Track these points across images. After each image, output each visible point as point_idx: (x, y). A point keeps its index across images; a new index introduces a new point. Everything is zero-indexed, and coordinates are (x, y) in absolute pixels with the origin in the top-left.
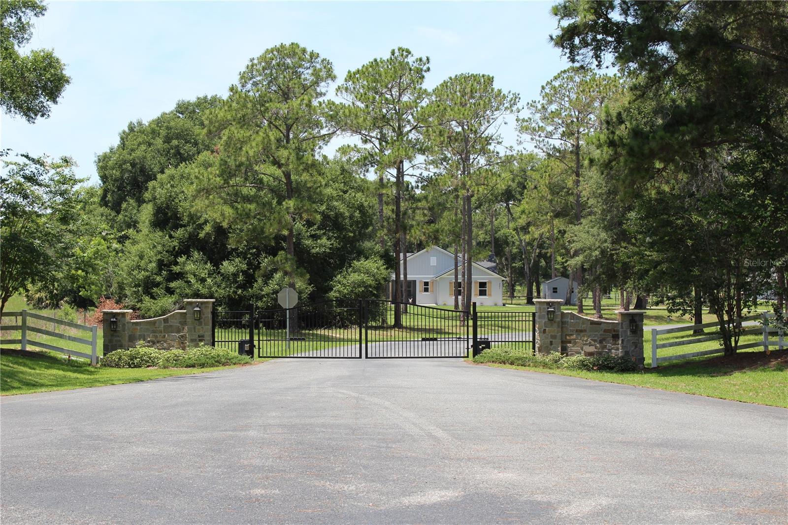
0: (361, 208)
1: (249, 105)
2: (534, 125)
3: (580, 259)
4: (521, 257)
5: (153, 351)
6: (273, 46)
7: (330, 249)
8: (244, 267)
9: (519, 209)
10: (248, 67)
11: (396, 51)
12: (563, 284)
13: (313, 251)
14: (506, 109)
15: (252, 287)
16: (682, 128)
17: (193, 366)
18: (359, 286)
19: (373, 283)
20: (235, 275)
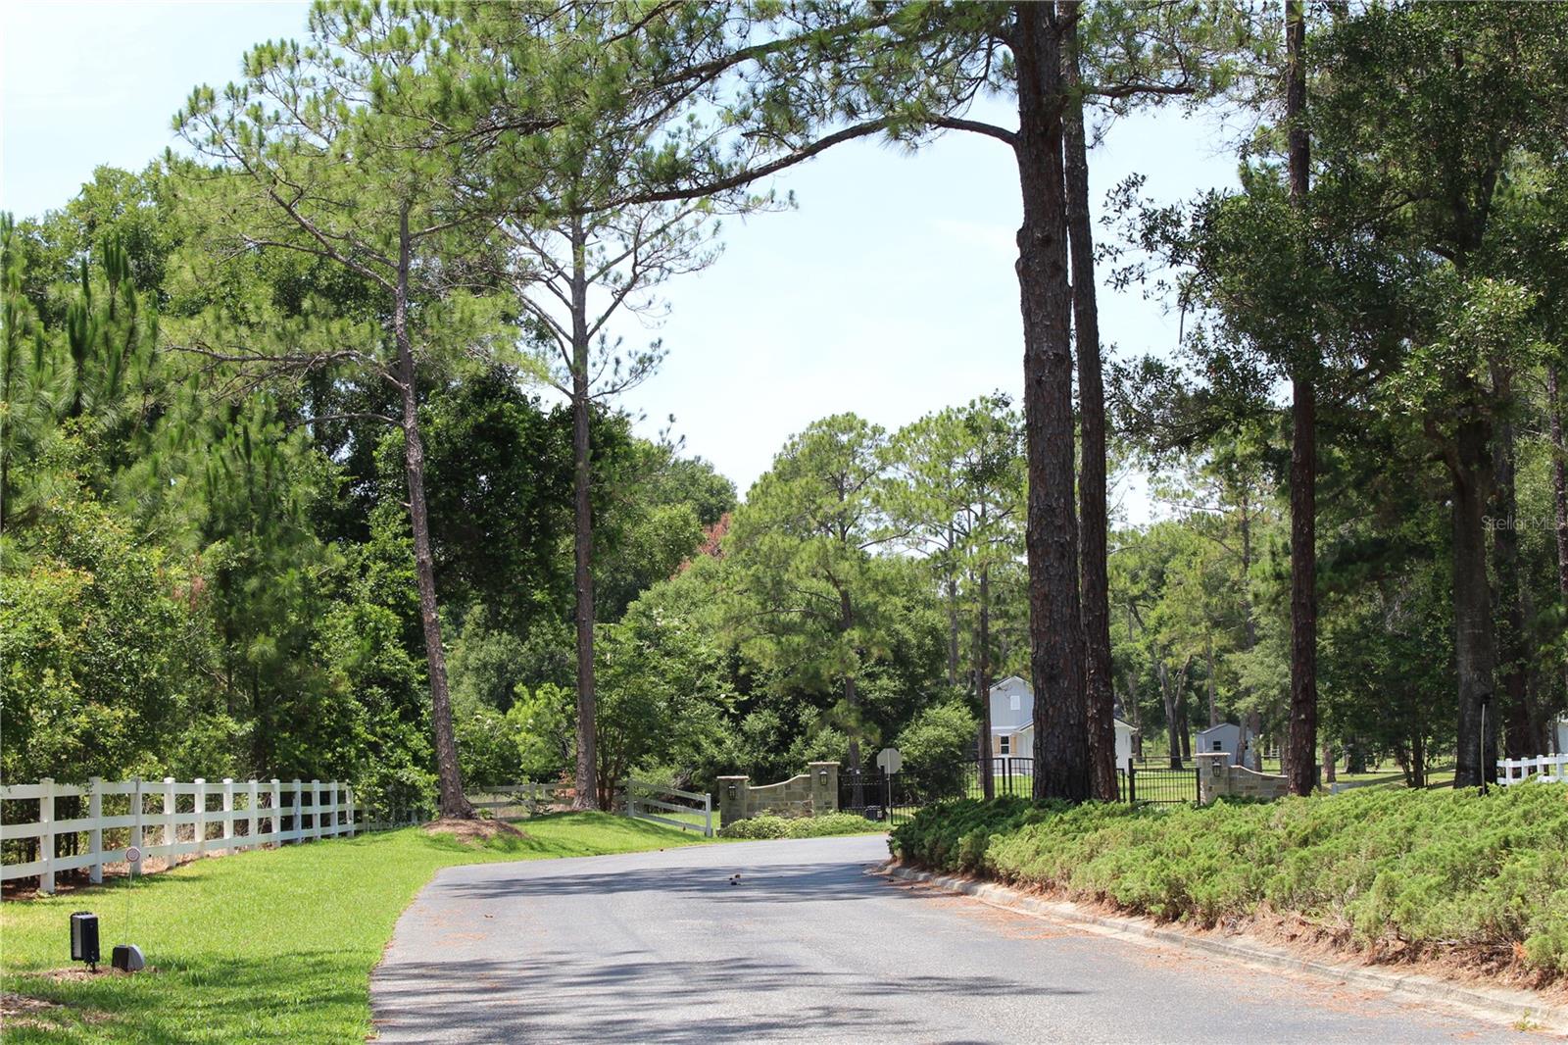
0: (933, 631)
1: (794, 502)
2: (1175, 487)
3: (1253, 699)
4: (1156, 689)
5: (778, 820)
6: (820, 418)
7: (894, 692)
8: (776, 722)
9: (1153, 614)
10: (785, 447)
11: (978, 402)
12: (1229, 734)
13: (871, 697)
14: (1132, 465)
15: (788, 750)
16: (1351, 567)
17: (830, 834)
18: (936, 745)
19: (956, 740)
20: (764, 734)
